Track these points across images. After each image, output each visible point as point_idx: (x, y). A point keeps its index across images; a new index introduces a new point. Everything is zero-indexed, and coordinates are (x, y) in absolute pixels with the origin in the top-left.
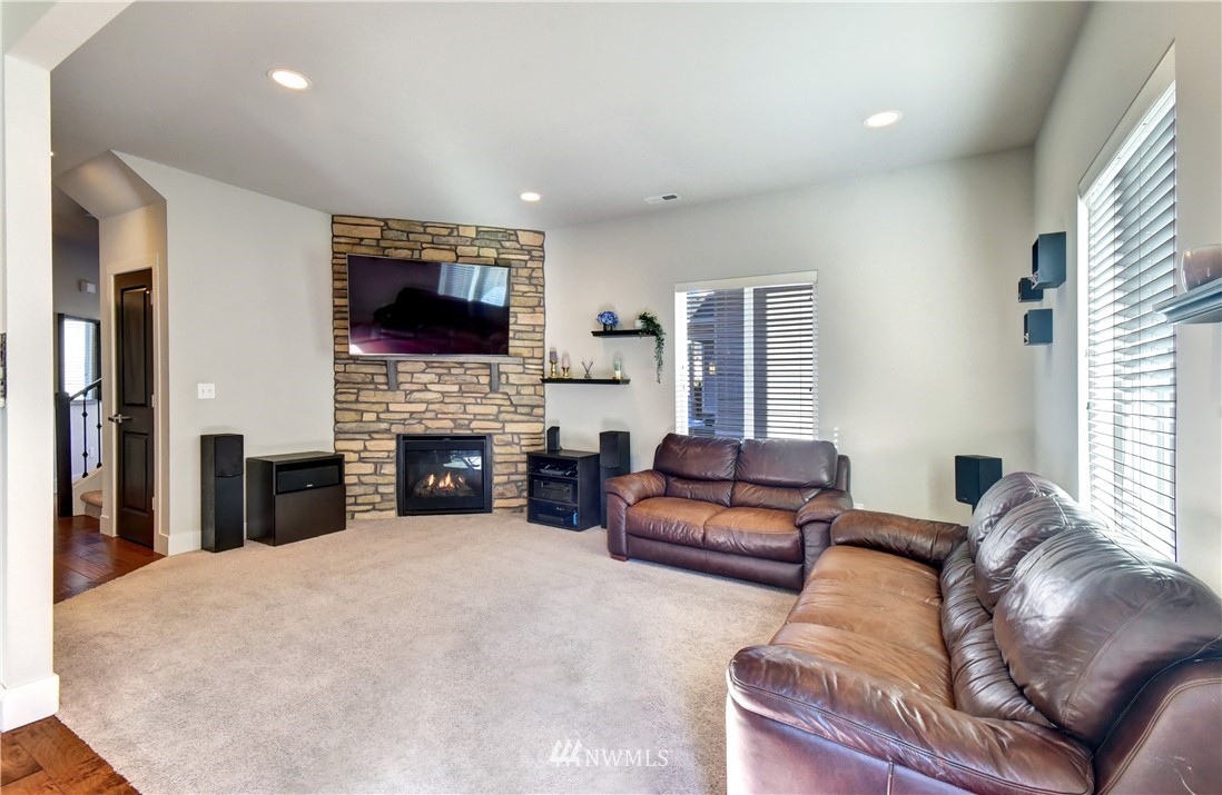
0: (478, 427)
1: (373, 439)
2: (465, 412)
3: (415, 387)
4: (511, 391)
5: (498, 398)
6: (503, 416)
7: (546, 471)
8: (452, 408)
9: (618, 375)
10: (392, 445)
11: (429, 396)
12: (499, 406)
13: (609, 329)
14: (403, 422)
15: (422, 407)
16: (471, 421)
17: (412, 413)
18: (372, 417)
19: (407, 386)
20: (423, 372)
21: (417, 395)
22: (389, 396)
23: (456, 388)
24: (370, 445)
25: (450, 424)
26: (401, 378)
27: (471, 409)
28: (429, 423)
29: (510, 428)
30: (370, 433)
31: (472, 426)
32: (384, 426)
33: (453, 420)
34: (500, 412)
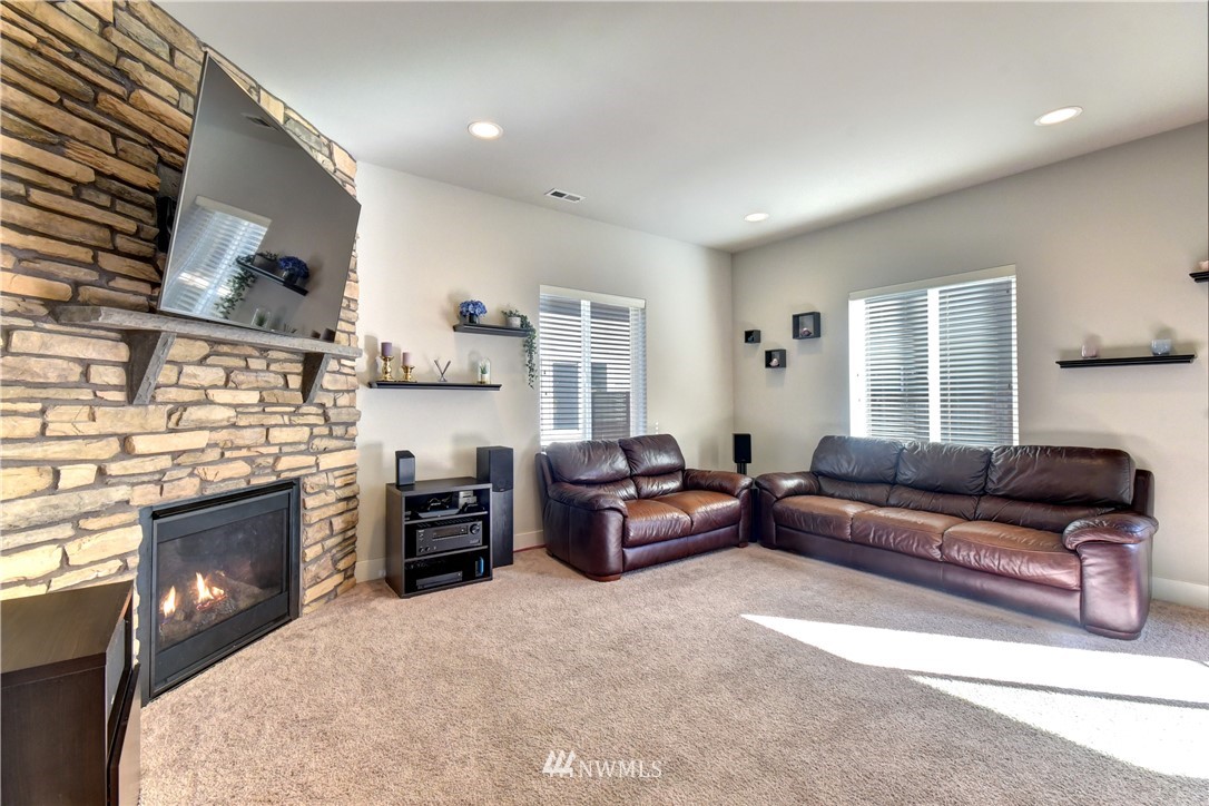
0: (289, 465)
1: (81, 533)
2: (268, 443)
3: (187, 396)
4: (328, 400)
5: (311, 414)
6: (319, 444)
8: (249, 436)
9: (487, 379)
10: (134, 537)
11: (220, 414)
12: (312, 426)
14: (159, 479)
15: (198, 439)
16: (277, 458)
17: (176, 455)
18: (87, 473)
19: (174, 394)
20: (202, 362)
21: (195, 414)
22: (129, 419)
23: (254, 397)
24: (77, 552)
25: (242, 468)
26: (167, 374)
27: (278, 435)
28: (211, 473)
29: (327, 461)
30: (75, 520)
31: (282, 465)
32: (118, 493)
33: (249, 460)
34: (312, 436)
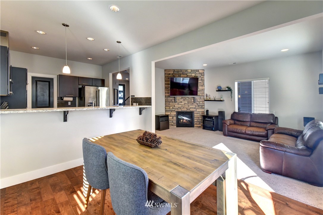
0: (191, 110)
1: (172, 112)
2: (189, 107)
3: (180, 102)
4: (198, 103)
5: (195, 104)
6: (196, 108)
7: (207, 119)
8: (186, 106)
9: (222, 99)
10: (175, 113)
11: (182, 104)
12: (195, 106)
13: (219, 90)
14: (177, 109)
15: (181, 106)
16: (190, 109)
17: (179, 107)
18: (172, 108)
19: (178, 102)
20: (181, 99)
21: (180, 104)
22: (175, 104)
23: (187, 102)
24: (172, 113)
25: (186, 109)
26: (177, 100)
27: (190, 106)
28: (182, 109)
29: (198, 110)
30: (171, 111)
31: (190, 110)
32: (174, 110)
33: (187, 108)
34: (195, 107)
